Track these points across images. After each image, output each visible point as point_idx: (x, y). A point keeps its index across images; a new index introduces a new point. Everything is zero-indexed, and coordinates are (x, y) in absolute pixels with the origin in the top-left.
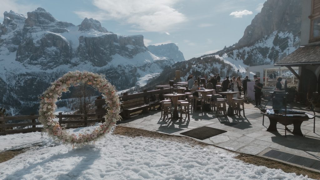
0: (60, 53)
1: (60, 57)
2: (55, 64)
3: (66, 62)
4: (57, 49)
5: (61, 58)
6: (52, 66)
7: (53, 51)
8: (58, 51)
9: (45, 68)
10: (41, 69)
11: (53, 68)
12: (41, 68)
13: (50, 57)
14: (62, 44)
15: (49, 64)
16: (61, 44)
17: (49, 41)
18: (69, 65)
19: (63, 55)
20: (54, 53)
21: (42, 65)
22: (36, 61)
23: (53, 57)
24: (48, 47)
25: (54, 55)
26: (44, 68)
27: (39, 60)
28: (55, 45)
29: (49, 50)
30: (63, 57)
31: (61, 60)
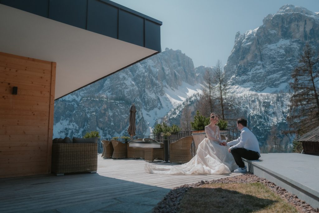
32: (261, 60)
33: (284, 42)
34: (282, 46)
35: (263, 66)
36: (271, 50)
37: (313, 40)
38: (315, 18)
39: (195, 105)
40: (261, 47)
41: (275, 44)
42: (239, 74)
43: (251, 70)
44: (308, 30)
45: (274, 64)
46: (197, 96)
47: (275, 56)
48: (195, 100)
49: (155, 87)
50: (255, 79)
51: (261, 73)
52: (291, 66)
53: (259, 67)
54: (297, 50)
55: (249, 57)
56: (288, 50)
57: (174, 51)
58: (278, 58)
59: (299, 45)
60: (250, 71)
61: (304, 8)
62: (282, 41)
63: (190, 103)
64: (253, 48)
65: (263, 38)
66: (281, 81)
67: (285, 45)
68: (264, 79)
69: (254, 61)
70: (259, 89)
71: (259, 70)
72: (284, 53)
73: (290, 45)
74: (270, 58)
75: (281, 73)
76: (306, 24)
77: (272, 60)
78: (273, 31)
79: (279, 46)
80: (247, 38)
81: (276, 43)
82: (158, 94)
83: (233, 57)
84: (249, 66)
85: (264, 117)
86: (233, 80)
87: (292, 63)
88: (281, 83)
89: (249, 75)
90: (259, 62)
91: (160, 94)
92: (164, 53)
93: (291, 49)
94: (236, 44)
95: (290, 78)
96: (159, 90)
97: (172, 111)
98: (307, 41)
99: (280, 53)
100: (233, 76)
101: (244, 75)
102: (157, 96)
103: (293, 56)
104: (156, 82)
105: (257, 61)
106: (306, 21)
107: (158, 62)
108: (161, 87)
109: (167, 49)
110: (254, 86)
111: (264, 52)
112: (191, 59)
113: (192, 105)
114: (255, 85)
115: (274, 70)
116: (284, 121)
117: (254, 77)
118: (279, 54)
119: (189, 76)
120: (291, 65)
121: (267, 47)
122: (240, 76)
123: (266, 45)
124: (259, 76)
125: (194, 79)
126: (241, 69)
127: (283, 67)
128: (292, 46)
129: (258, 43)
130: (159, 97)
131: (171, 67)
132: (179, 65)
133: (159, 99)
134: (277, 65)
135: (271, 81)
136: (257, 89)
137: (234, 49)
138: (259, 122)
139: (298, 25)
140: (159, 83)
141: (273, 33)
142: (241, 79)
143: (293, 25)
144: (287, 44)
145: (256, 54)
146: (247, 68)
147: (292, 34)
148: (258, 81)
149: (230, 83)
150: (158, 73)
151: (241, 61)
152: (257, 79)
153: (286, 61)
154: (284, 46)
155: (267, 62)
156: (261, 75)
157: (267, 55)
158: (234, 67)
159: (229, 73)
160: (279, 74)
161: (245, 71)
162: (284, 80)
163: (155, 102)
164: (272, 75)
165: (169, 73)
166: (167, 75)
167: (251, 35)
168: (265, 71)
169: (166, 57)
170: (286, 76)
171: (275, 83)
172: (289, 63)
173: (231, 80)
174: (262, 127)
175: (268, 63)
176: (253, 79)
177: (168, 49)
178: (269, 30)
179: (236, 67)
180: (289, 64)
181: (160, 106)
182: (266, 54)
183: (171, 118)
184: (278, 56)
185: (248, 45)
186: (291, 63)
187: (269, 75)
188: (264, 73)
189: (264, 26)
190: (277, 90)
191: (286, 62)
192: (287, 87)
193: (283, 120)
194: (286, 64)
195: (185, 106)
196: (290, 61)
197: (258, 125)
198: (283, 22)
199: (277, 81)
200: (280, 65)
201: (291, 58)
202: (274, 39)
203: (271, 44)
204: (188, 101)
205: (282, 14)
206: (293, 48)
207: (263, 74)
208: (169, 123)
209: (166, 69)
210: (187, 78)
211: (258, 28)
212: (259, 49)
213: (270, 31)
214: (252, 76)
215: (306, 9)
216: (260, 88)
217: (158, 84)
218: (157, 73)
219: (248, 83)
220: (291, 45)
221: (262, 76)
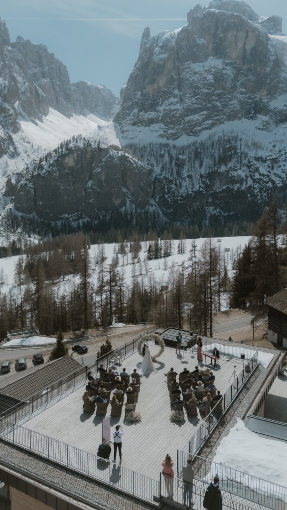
0: (235, 79)
1: (230, 93)
2: (208, 118)
3: (254, 110)
4: (227, 64)
5: (236, 98)
6: (196, 125)
7: (208, 71)
8: (229, 72)
9: (174, 131)
10: (161, 136)
11: (200, 131)
12: (161, 132)
13: (196, 94)
14: (245, 44)
15: (187, 119)
16: (240, 45)
17: (201, 41)
18: (262, 118)
19: (243, 85)
20: (210, 78)
21: (166, 124)
22: (154, 113)
23: (204, 91)
24: (196, 60)
25: (212, 85)
26: (169, 132)
27: (161, 108)
28: (219, 51)
29: (197, 70)
30: (242, 93)
31: (234, 101)
32: (180, 90)
33: (214, 63)
34: (211, 69)
35: (181, 100)
36: (196, 73)
37: (252, 65)
38: (260, 29)
39: (75, 155)
40: (181, 66)
41: (201, 64)
42: (144, 108)
43: (162, 103)
44: (248, 47)
45: (197, 97)
46: (78, 140)
47: (199, 85)
48: (75, 147)
49: (3, 115)
50: (168, 119)
51: (177, 110)
52: (220, 105)
53: (175, 100)
54: (230, 79)
55: (162, 81)
56: (219, 78)
57: (34, 46)
58: (202, 88)
59: (234, 72)
60: (161, 105)
61: (248, 6)
62: (213, 59)
63: (67, 152)
64: (169, 65)
65: (185, 49)
66: (203, 126)
67: (215, 68)
68: (181, 121)
69: (169, 88)
70: (171, 137)
71: (175, 105)
72: (213, 81)
73: (222, 70)
74: (192, 87)
75: (204, 115)
76: (247, 37)
77: (194, 91)
78: (201, 40)
79: (207, 68)
80: (162, 46)
81: (203, 62)
82: (8, 129)
83: (136, 76)
84: (161, 96)
85: (176, 182)
86: (135, 117)
87: (222, 100)
88: (203, 129)
89: (159, 111)
90: (176, 92)
91: (11, 129)
92: (13, 46)
93: (222, 75)
94: (143, 53)
95: (216, 124)
96: (10, 121)
97: (36, 162)
98: (245, 67)
99: (206, 80)
100: (136, 111)
101: (151, 111)
102: (7, 133)
103: (224, 89)
104: (4, 106)
105: (174, 89)
106: (248, 31)
107: (5, 63)
108: (13, 117)
109: (19, 38)
110: (165, 131)
111: (184, 75)
112: (65, 67)
113: (71, 155)
114: (167, 129)
115: (196, 108)
116: (201, 189)
117: (166, 115)
118: (206, 82)
119: (61, 99)
120: (220, 102)
121: (189, 68)
122: (146, 112)
123: (188, 63)
124: (173, 115)
125: (70, 106)
126: (147, 99)
127: (208, 105)
128: (225, 72)
129: (178, 57)
130: (11, 133)
131: (28, 77)
132: (44, 75)
133: (10, 138)
134: (201, 100)
135: (190, 126)
136: (168, 136)
137: (140, 62)
138: (168, 188)
139: (236, 37)
140: (10, 108)
141: (201, 43)
142: (146, 117)
143: (230, 35)
144: (218, 66)
145: (173, 77)
146: (158, 99)
147: (227, 51)
148: (172, 123)
149: (129, 122)
150: (7, 88)
151: (149, 86)
152: (170, 119)
153: (214, 95)
154: (214, 70)
155: (186, 93)
156: (176, 114)
157: (189, 81)
158: (137, 93)
159: (129, 104)
160: (202, 115)
161: (153, 104)
162: (207, 126)
163: (4, 143)
164: (192, 116)
165: (26, 88)
166: (24, 93)
167: (168, 40)
168: (183, 108)
169: (20, 56)
170: (211, 120)
171: (195, 129)
172: (217, 98)
173: (131, 117)
174: (171, 196)
175: (188, 95)
176: (165, 119)
177: (23, 39)
178: (196, 36)
179: (141, 96)
180: (217, 101)
181: (13, 151)
182: (187, 79)
183: (34, 174)
184: (205, 84)
185: (162, 59)
186: (220, 99)
187: (189, 116)
188: (182, 112)
189: (189, 28)
190: (196, 141)
191: (214, 97)
192: (211, 137)
193: (200, 187)
194: (213, 101)
195: (58, 155)
196: (219, 95)
197: (167, 194)
198: (217, 27)
199: (198, 127)
200: (205, 101)
201: (220, 91)
202: (201, 54)
203: (195, 63)
204: (64, 147)
205: (217, 11)
206: (226, 74)
207: (179, 112)
208: (31, 184)
209: (20, 79)
210: (57, 101)
211: (180, 29)
212: (178, 68)
213: (197, 40)
214: (163, 114)
215: (250, 7)
216: (174, 134)
217: (9, 110)
218: (5, 87)
219: (158, 124)
220: (224, 69)
221: (178, 115)
